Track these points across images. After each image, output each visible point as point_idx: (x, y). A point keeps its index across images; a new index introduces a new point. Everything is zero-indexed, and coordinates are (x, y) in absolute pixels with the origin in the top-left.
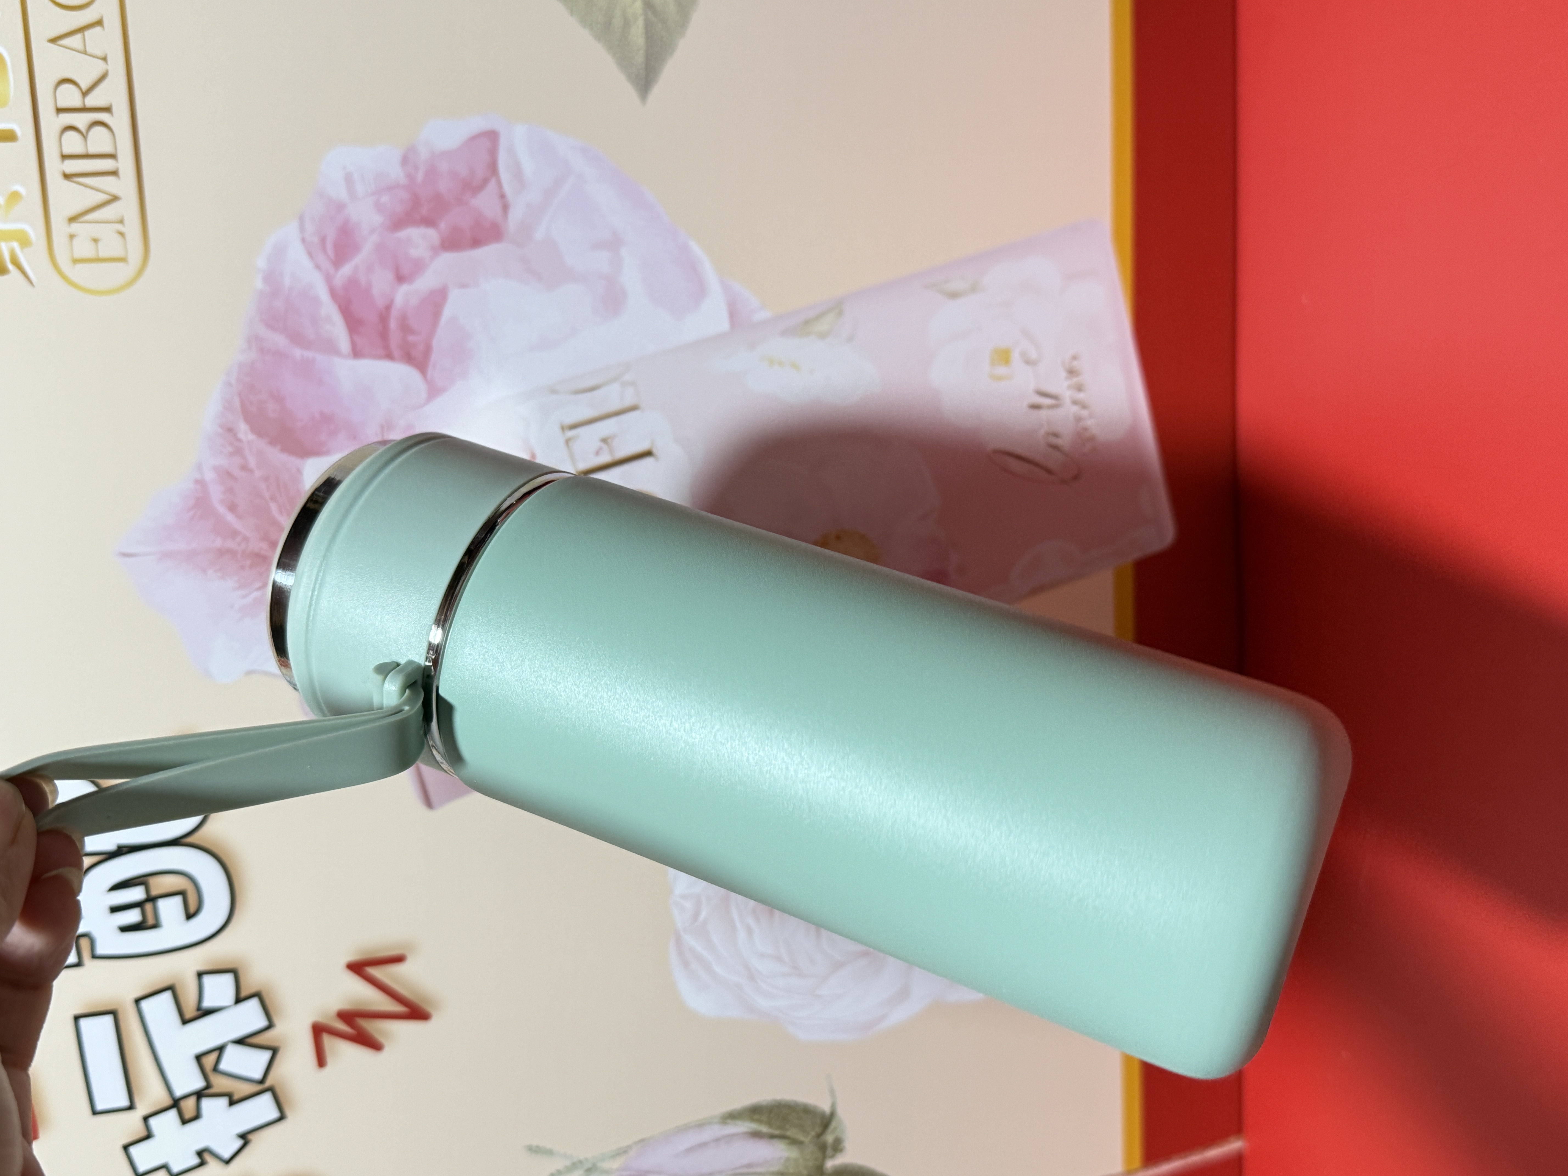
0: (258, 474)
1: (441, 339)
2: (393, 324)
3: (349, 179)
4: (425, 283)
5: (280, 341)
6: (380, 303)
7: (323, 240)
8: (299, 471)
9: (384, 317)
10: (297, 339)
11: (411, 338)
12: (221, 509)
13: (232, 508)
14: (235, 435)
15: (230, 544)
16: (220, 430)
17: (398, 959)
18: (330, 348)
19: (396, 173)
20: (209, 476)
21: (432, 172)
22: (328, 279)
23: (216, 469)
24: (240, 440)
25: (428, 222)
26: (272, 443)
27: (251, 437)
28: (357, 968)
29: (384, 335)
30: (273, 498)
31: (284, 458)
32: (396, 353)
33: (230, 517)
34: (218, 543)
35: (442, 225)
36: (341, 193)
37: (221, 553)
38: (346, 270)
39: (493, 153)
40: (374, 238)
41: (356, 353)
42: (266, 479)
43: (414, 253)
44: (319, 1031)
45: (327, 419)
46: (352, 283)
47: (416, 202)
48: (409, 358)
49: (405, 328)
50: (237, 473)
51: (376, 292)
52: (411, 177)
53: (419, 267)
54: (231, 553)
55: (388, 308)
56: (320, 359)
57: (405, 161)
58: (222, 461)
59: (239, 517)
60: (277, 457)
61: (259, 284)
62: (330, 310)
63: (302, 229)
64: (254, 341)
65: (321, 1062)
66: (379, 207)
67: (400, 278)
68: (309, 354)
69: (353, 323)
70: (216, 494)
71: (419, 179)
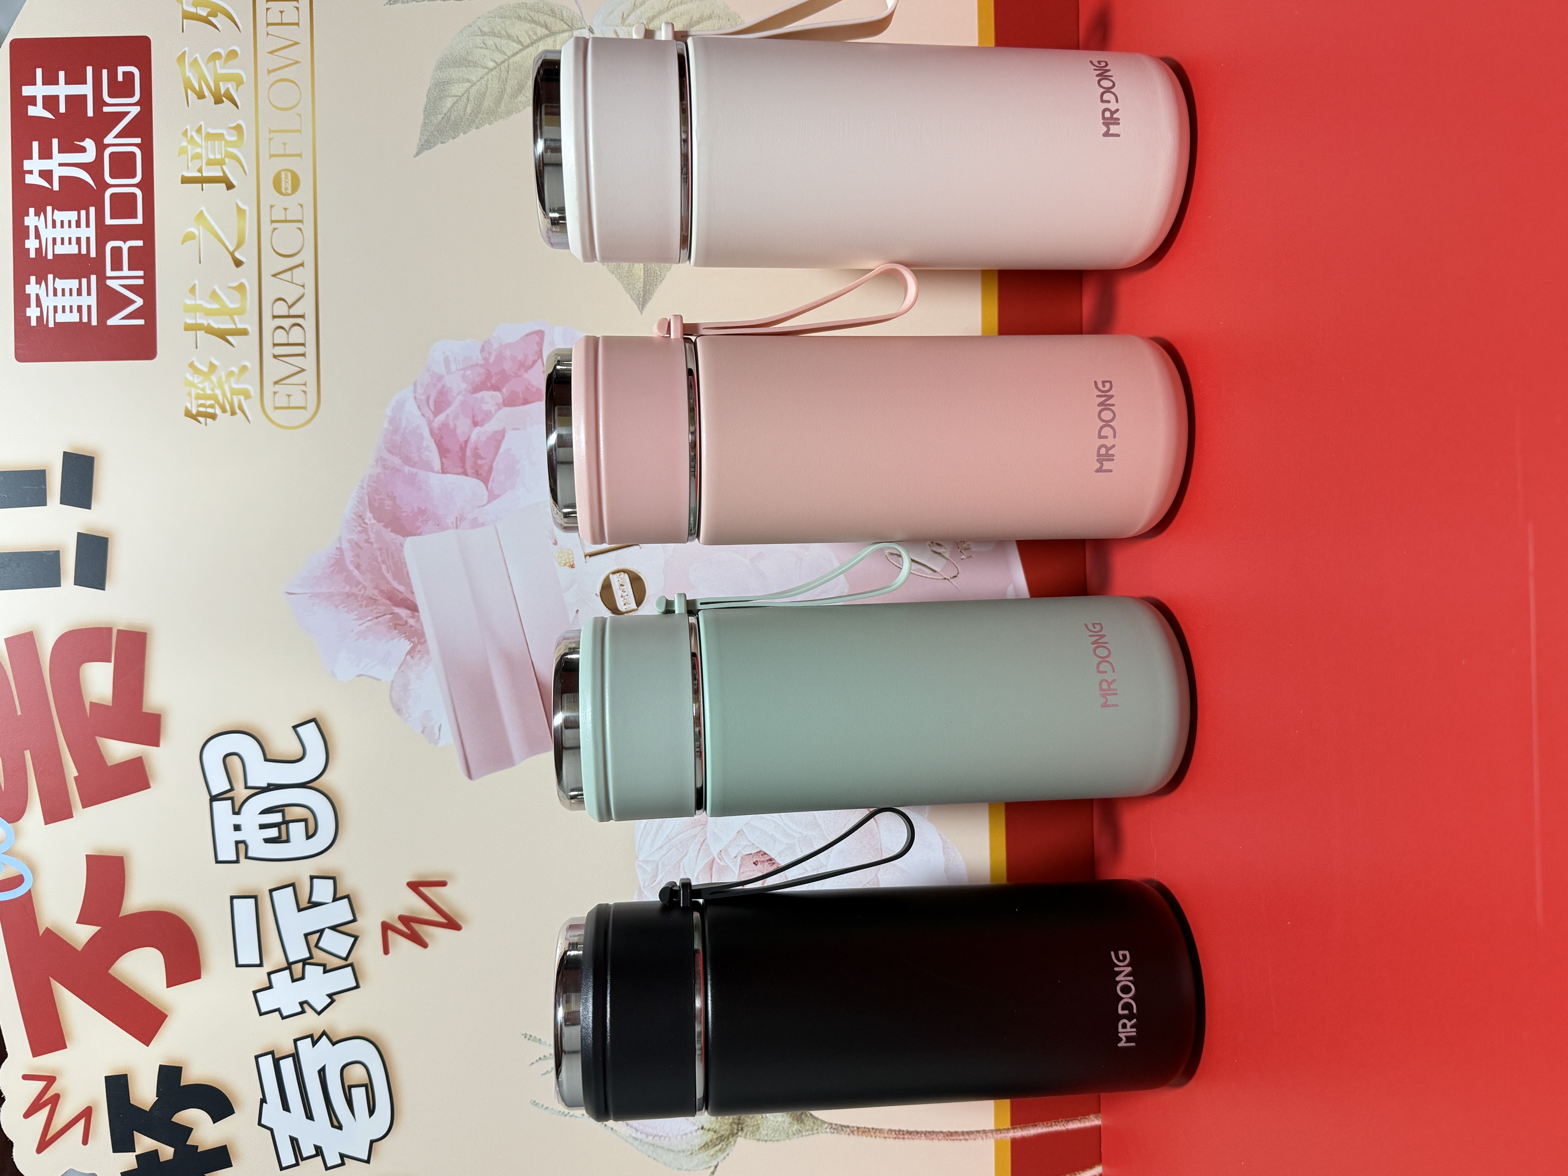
0: (375, 546)
1: (499, 464)
2: (468, 452)
3: (447, 360)
4: (491, 427)
5: (396, 461)
6: (462, 439)
7: (428, 398)
8: (402, 545)
9: (463, 449)
10: (407, 460)
11: (480, 462)
12: (351, 567)
13: (358, 567)
14: (363, 519)
15: (355, 590)
16: (354, 517)
17: (443, 884)
18: (428, 467)
19: (477, 357)
20: (345, 545)
21: (500, 357)
22: (430, 423)
23: (349, 541)
24: (366, 523)
25: (496, 388)
26: (386, 526)
27: (373, 521)
28: (414, 886)
29: (463, 459)
30: (384, 562)
31: (393, 535)
32: (469, 471)
33: (356, 573)
34: (347, 589)
35: (504, 390)
36: (442, 370)
37: (348, 595)
38: (441, 417)
39: (540, 344)
40: (460, 398)
41: (444, 471)
42: (380, 549)
43: (485, 407)
44: (386, 927)
45: (422, 512)
46: (445, 425)
47: (489, 375)
48: (477, 475)
49: (477, 456)
50: (363, 544)
51: (459, 431)
52: (486, 360)
53: (488, 416)
54: (354, 594)
55: (466, 442)
56: (422, 474)
57: (483, 349)
58: (355, 537)
59: (361, 573)
60: (389, 535)
61: (386, 425)
62: (429, 442)
63: (415, 391)
64: (380, 461)
65: (386, 951)
66: (464, 378)
67: (475, 424)
68: (414, 470)
69: (443, 452)
70: (349, 557)
71: (491, 361)
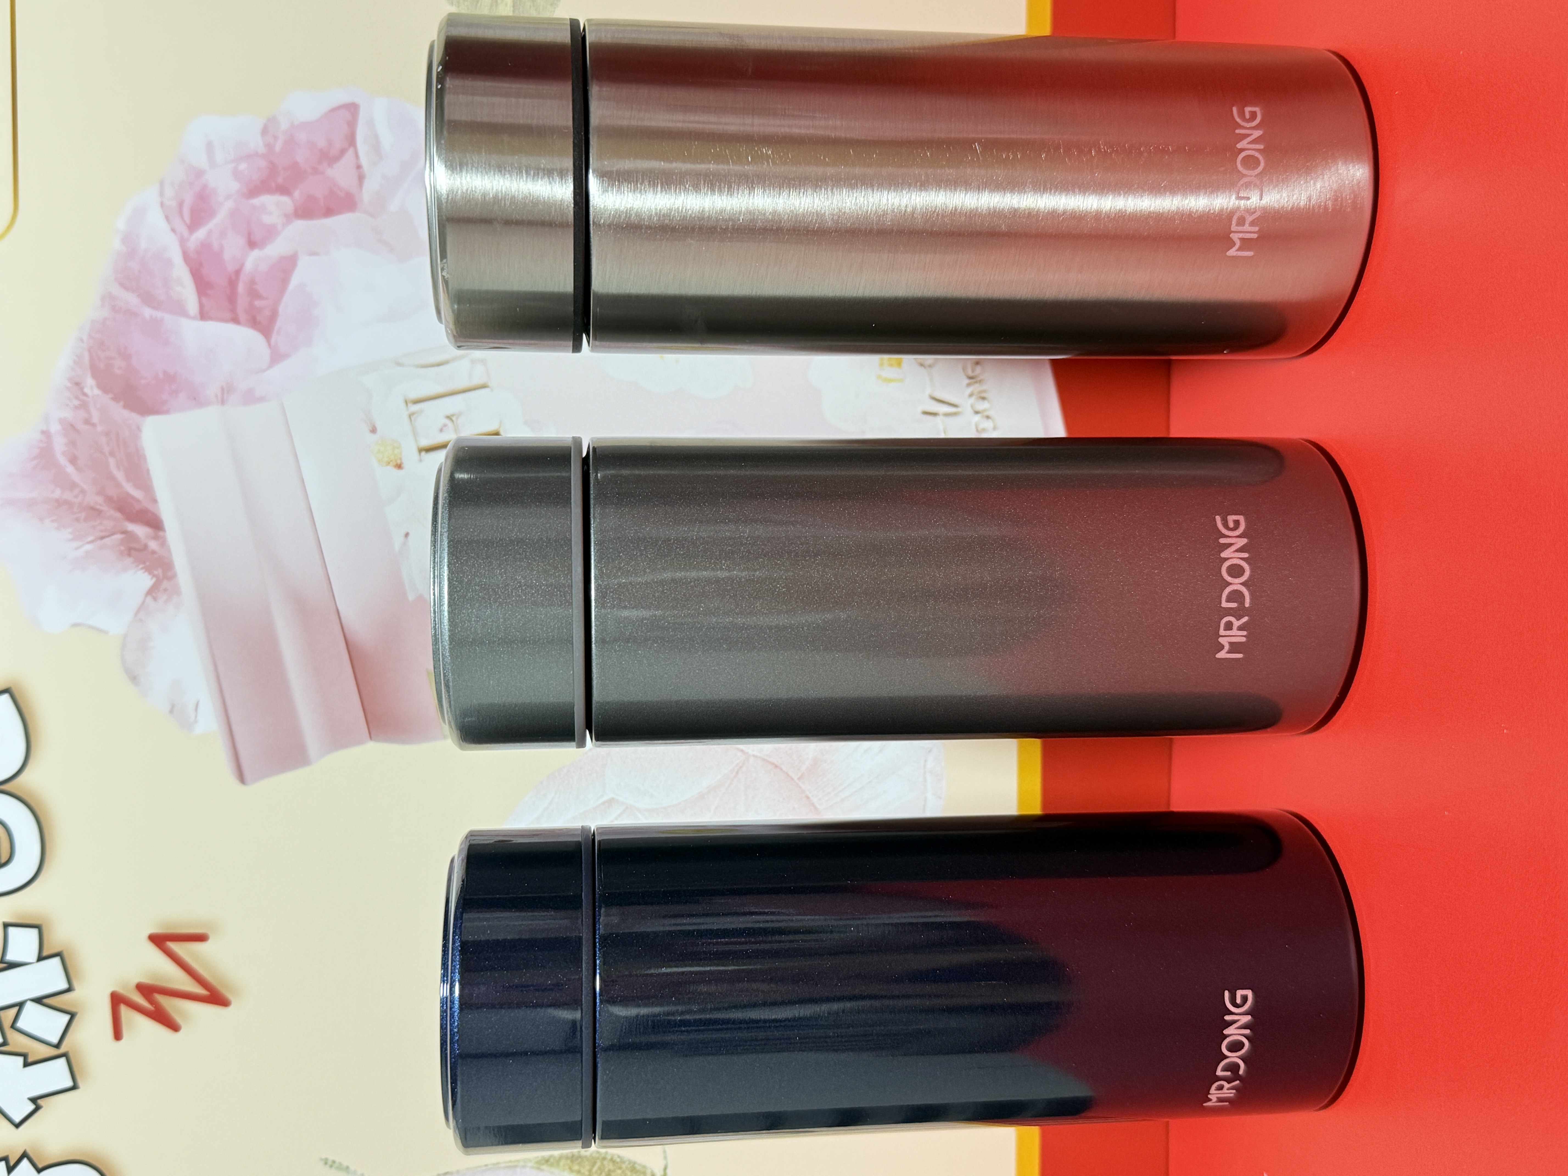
0: (99, 428)
1: (288, 306)
2: (241, 288)
3: (210, 147)
4: (275, 250)
5: (132, 300)
6: (231, 268)
7: (181, 205)
8: (139, 428)
9: (232, 283)
10: (149, 299)
11: (258, 303)
12: (63, 461)
13: (73, 460)
14: (82, 389)
15: (68, 496)
16: (69, 385)
17: (200, 938)
18: (179, 310)
19: (256, 143)
20: (55, 428)
21: (291, 142)
22: (183, 242)
23: (61, 421)
24: (85, 395)
25: (283, 190)
26: (116, 399)
27: (97, 391)
28: (159, 940)
29: (232, 299)
30: (112, 454)
31: (126, 413)
32: (242, 316)
33: (70, 469)
34: (57, 493)
35: (297, 194)
36: (202, 161)
37: (60, 503)
38: (200, 234)
39: (352, 125)
40: (229, 205)
41: (204, 315)
42: (107, 434)
43: (267, 219)
44: (117, 1000)
45: (170, 378)
46: (205, 246)
47: (273, 169)
48: (254, 323)
49: (253, 293)
50: (82, 427)
51: (227, 256)
52: (269, 146)
53: (271, 233)
54: (66, 502)
55: (238, 272)
56: (169, 319)
57: (265, 131)
58: (67, 414)
59: (78, 469)
60: (120, 413)
61: (117, 244)
62: (181, 272)
63: (162, 193)
64: (108, 299)
65: (118, 1035)
66: (236, 174)
67: (252, 244)
68: (158, 314)
69: (202, 286)
70: (59, 445)
71: (278, 147)
